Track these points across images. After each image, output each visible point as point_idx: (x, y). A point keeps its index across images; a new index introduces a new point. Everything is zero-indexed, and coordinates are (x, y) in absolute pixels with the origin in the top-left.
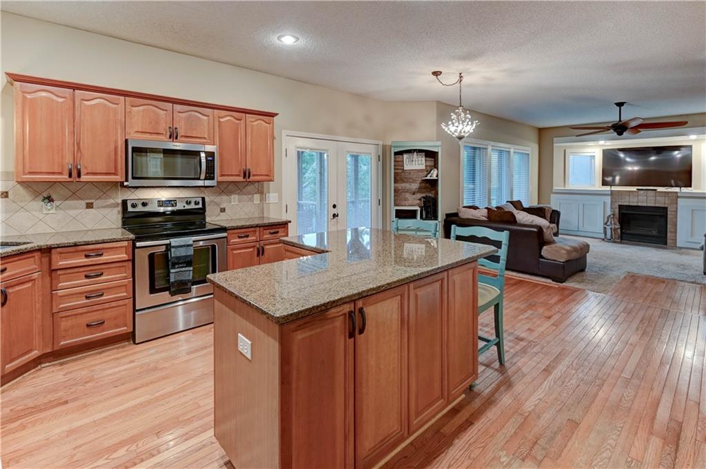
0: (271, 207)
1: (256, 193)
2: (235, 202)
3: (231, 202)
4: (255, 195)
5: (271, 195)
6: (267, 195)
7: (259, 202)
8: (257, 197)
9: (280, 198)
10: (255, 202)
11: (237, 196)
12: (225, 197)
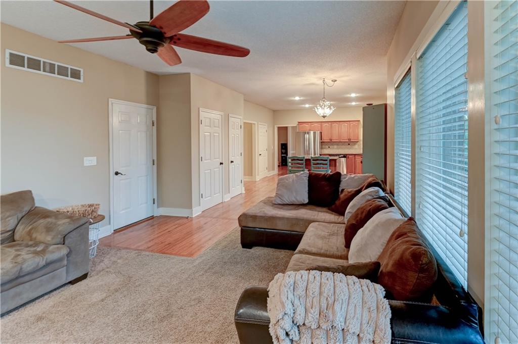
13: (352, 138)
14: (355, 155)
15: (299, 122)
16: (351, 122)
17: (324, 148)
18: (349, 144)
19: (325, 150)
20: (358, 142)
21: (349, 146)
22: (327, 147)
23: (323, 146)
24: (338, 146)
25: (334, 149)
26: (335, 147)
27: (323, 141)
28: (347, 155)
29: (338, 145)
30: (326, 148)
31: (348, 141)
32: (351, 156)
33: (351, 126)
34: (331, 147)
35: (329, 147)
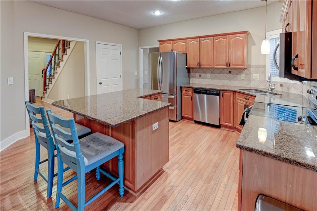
13: (233, 62)
14: (235, 92)
15: (160, 41)
17: (193, 77)
18: (230, 72)
19: (194, 79)
20: (245, 69)
21: (230, 75)
22: (197, 75)
23: (192, 74)
24: (214, 75)
25: (206, 78)
26: (209, 75)
27: (188, 66)
28: (220, 91)
29: (212, 73)
30: (195, 78)
31: (225, 67)
32: (229, 94)
33: (232, 42)
34: (202, 75)
35: (200, 76)
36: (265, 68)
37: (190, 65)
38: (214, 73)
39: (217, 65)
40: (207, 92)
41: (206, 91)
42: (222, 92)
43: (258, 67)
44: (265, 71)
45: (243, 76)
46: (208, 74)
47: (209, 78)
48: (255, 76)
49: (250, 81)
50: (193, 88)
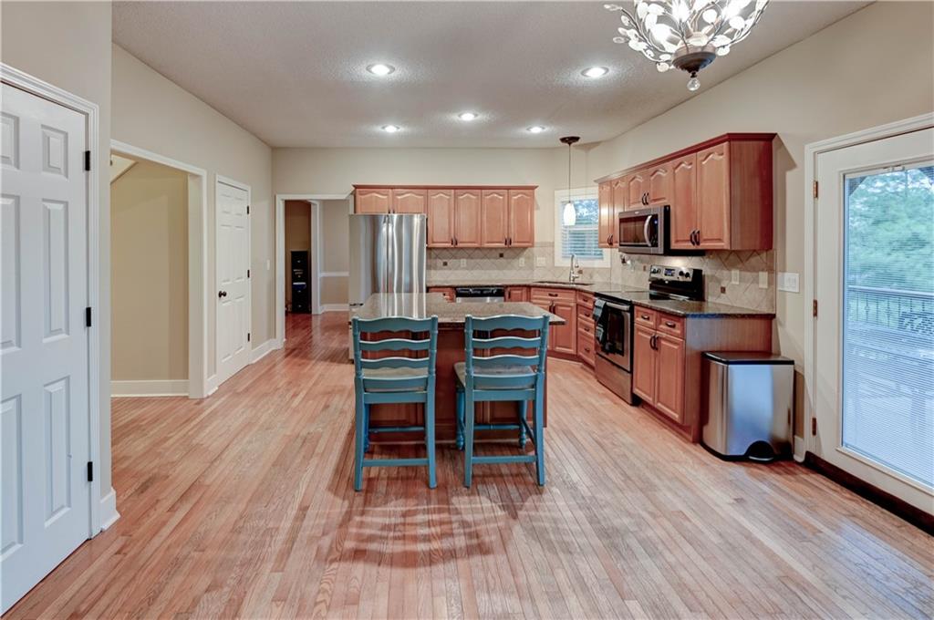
0: (789, 297)
1: (763, 270)
2: (736, 280)
3: (731, 281)
4: (761, 273)
5: (787, 275)
6: (780, 275)
7: (766, 286)
8: (764, 276)
9: (801, 285)
10: (761, 286)
11: (738, 272)
12: (725, 272)
14: (529, 287)
15: (356, 187)
16: (511, 191)
17: (430, 268)
18: (501, 256)
19: (433, 272)
20: (525, 248)
21: (502, 260)
22: (440, 262)
23: (429, 262)
24: (473, 261)
25: (458, 267)
26: (464, 262)
27: (431, 245)
28: (507, 286)
29: (470, 257)
31: (503, 245)
32: (519, 292)
33: (513, 202)
34: (450, 262)
35: (445, 264)
36: (553, 246)
37: (433, 242)
38: (472, 258)
39: (488, 243)
40: (485, 292)
41: (482, 291)
42: (509, 289)
43: (544, 245)
44: (553, 252)
45: (522, 261)
46: (462, 260)
47: (464, 268)
48: (540, 261)
49: (531, 267)
50: (454, 288)
